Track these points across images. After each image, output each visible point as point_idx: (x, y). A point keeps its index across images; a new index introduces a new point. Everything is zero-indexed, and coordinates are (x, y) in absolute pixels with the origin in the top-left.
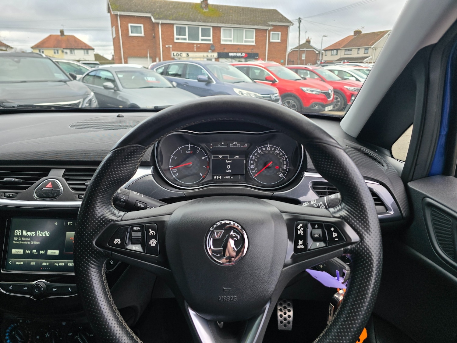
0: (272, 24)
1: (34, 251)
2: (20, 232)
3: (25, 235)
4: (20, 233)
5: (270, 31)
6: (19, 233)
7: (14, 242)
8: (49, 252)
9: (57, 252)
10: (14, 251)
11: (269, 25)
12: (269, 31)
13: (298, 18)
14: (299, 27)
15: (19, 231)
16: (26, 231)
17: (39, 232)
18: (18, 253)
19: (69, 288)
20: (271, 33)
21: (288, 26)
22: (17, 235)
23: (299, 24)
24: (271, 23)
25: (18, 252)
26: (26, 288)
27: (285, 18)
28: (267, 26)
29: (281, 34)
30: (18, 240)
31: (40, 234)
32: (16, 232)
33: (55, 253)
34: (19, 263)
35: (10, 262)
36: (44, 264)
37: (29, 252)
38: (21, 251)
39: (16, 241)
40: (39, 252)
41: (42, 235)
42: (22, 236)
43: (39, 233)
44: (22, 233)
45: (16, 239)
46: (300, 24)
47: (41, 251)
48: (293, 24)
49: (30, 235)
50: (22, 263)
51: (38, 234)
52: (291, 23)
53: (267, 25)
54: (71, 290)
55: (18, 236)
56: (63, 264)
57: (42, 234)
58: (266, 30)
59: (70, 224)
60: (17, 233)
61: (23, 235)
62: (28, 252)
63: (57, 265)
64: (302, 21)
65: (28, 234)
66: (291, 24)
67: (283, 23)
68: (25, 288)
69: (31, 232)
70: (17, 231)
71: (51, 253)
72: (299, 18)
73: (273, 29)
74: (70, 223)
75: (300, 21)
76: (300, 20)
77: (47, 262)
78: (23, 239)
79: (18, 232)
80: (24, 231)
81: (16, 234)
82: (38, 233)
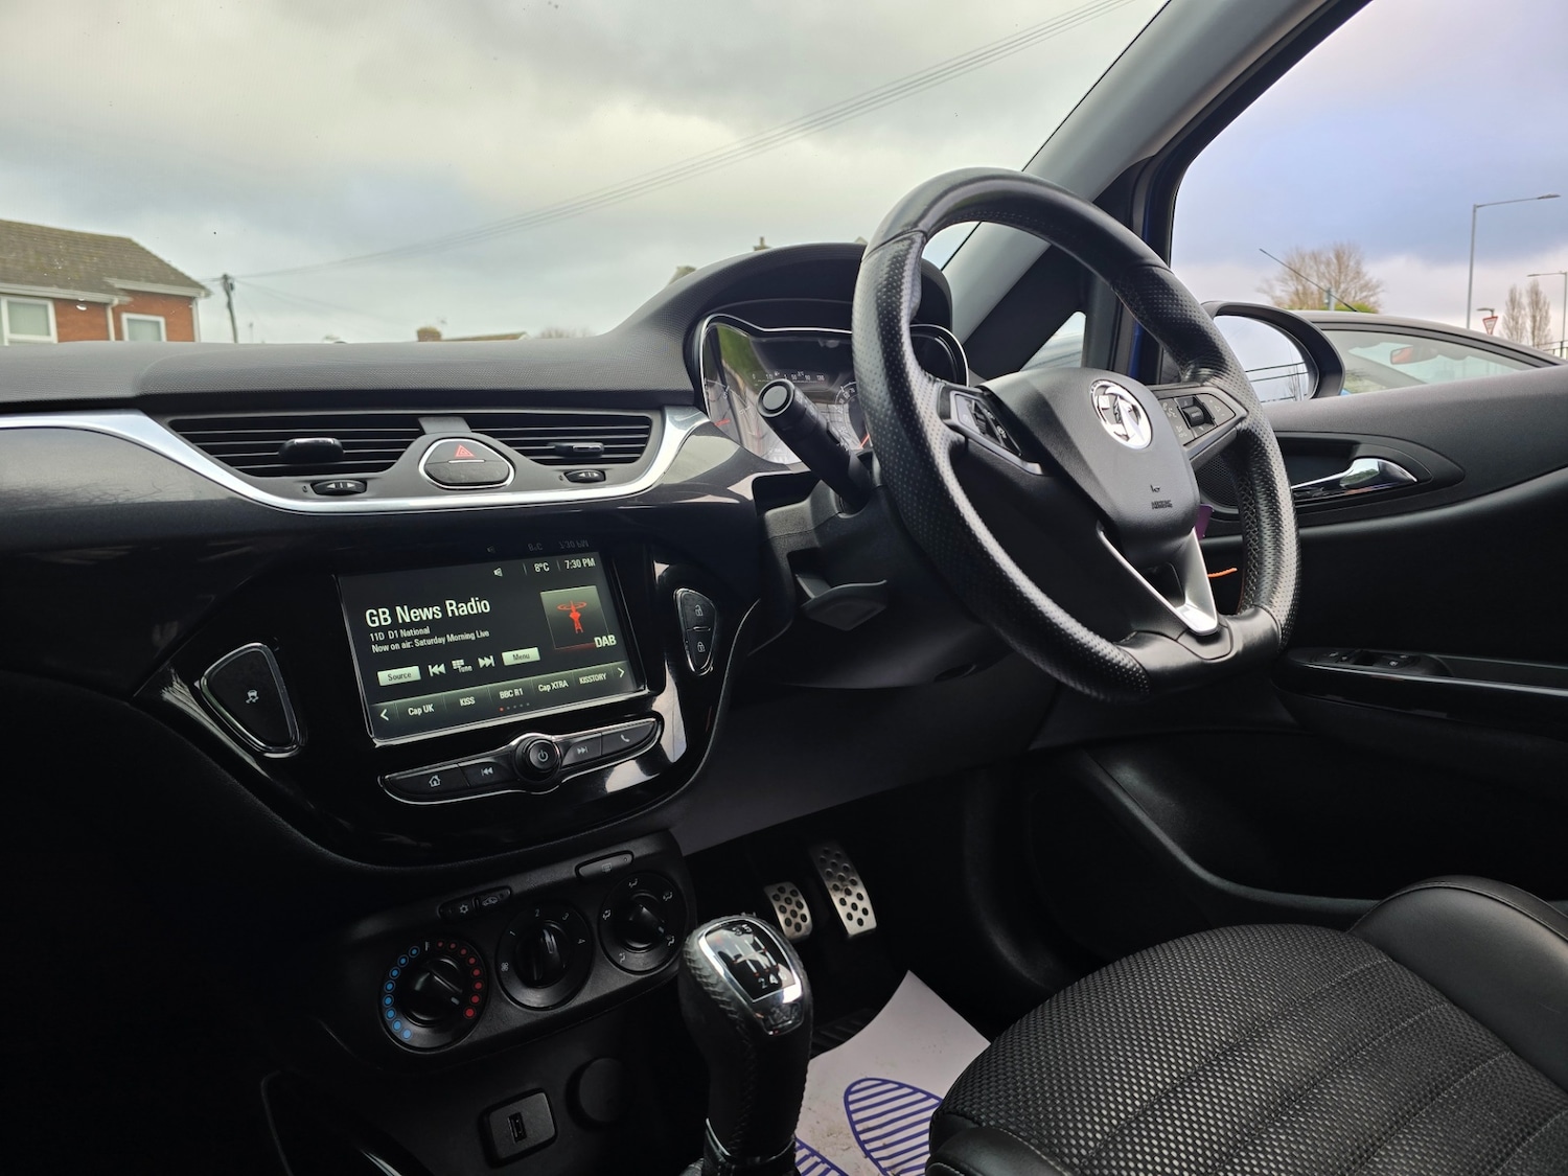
0: (123, 287)
1: (457, 664)
2: (384, 613)
3: (408, 620)
4: (387, 616)
5: (117, 312)
6: (382, 617)
7: (376, 649)
8: (509, 658)
9: (533, 654)
10: (385, 677)
11: (112, 290)
12: (113, 309)
13: (220, 275)
14: (229, 305)
15: (380, 610)
16: (406, 607)
17: (451, 605)
18: (403, 680)
19: (622, 737)
20: (125, 316)
21: (190, 299)
22: (377, 624)
23: (228, 294)
24: (118, 284)
25: (401, 677)
26: (491, 770)
27: (175, 271)
28: (102, 291)
29: (167, 324)
30: (387, 642)
31: (458, 609)
32: (372, 615)
33: (527, 657)
34: (418, 712)
35: (382, 715)
36: (505, 695)
37: (442, 668)
38: (412, 673)
39: (380, 643)
40: (475, 665)
41: (466, 613)
42: (396, 625)
43: (454, 608)
44: (393, 615)
45: (380, 636)
46: (232, 294)
47: (480, 660)
48: (208, 294)
49: (424, 618)
50: (429, 708)
51: (452, 611)
52: (202, 287)
53: (104, 287)
54: (628, 740)
55: (381, 628)
56: (563, 684)
57: (465, 608)
58: (103, 306)
59: (542, 568)
60: (376, 618)
61: (400, 621)
62: (437, 669)
63: (547, 688)
64: (236, 285)
65: (416, 617)
66: (203, 293)
67: (168, 287)
68: (486, 771)
69: (425, 609)
70: (375, 613)
71: (516, 657)
72: (225, 277)
73: (131, 303)
74: (541, 565)
75: (228, 284)
76: (230, 281)
77: (512, 688)
78: (404, 633)
79: (378, 615)
80: (398, 609)
81: (373, 622)
82: (449, 609)
